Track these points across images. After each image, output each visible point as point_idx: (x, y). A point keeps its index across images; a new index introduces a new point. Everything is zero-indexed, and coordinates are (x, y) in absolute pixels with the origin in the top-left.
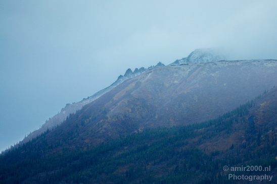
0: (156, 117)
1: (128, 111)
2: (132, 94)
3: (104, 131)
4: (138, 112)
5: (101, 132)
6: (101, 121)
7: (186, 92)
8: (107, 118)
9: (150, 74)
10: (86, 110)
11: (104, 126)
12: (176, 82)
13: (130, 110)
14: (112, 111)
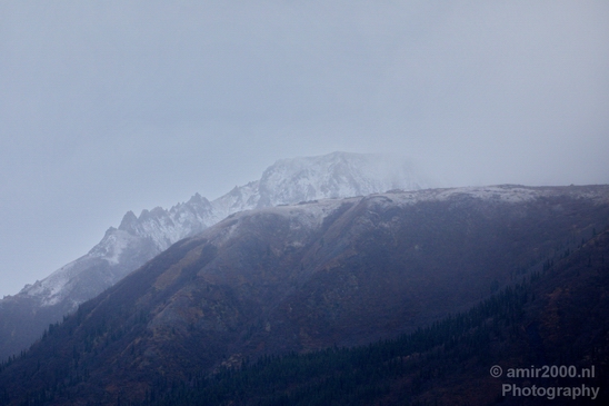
0: (268, 328)
1: (197, 315)
2: (199, 274)
3: (147, 363)
4: (218, 318)
5: (140, 367)
6: (137, 341)
7: (328, 268)
8: (151, 334)
9: (234, 227)
10: (90, 315)
11: (146, 353)
12: (296, 244)
13: (201, 314)
14: (160, 315)
